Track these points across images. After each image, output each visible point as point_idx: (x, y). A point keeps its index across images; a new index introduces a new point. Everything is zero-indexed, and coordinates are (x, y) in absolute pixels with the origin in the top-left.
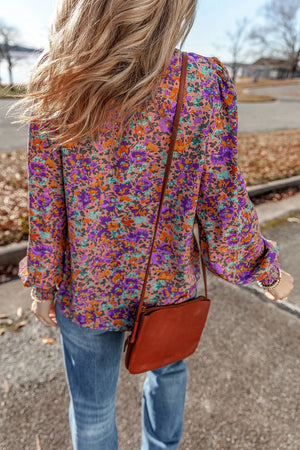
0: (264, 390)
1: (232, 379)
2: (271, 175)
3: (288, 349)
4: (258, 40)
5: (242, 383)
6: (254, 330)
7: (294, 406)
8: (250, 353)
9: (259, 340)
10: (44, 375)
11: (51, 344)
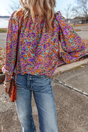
0: (68, 112)
1: (59, 110)
3: (77, 102)
5: (62, 111)
6: (67, 97)
7: (76, 116)
8: (65, 103)
9: (68, 100)
10: (4, 110)
11: (6, 102)
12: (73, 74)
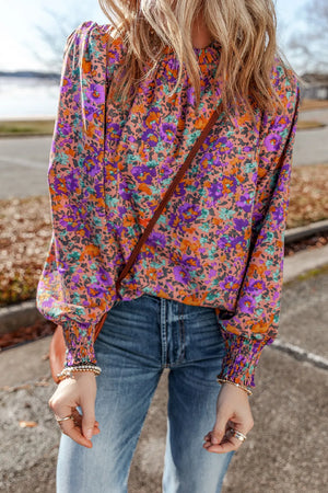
0: (293, 456)
1: (255, 448)
2: (314, 215)
3: (324, 410)
4: (299, 51)
5: (268, 451)
6: (285, 393)
8: (279, 419)
9: (290, 404)
10: (23, 462)
11: (31, 427)
12: (304, 297)
